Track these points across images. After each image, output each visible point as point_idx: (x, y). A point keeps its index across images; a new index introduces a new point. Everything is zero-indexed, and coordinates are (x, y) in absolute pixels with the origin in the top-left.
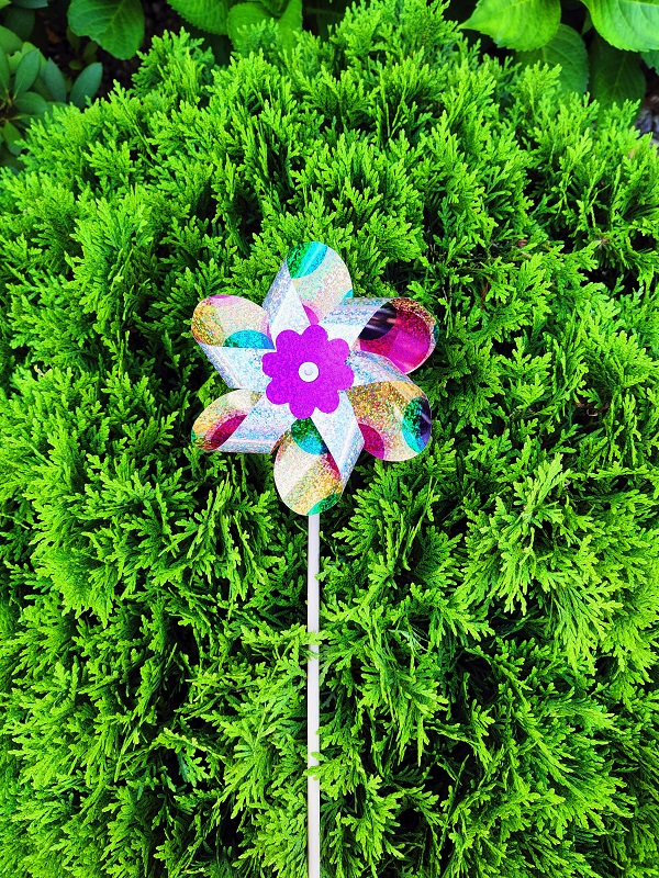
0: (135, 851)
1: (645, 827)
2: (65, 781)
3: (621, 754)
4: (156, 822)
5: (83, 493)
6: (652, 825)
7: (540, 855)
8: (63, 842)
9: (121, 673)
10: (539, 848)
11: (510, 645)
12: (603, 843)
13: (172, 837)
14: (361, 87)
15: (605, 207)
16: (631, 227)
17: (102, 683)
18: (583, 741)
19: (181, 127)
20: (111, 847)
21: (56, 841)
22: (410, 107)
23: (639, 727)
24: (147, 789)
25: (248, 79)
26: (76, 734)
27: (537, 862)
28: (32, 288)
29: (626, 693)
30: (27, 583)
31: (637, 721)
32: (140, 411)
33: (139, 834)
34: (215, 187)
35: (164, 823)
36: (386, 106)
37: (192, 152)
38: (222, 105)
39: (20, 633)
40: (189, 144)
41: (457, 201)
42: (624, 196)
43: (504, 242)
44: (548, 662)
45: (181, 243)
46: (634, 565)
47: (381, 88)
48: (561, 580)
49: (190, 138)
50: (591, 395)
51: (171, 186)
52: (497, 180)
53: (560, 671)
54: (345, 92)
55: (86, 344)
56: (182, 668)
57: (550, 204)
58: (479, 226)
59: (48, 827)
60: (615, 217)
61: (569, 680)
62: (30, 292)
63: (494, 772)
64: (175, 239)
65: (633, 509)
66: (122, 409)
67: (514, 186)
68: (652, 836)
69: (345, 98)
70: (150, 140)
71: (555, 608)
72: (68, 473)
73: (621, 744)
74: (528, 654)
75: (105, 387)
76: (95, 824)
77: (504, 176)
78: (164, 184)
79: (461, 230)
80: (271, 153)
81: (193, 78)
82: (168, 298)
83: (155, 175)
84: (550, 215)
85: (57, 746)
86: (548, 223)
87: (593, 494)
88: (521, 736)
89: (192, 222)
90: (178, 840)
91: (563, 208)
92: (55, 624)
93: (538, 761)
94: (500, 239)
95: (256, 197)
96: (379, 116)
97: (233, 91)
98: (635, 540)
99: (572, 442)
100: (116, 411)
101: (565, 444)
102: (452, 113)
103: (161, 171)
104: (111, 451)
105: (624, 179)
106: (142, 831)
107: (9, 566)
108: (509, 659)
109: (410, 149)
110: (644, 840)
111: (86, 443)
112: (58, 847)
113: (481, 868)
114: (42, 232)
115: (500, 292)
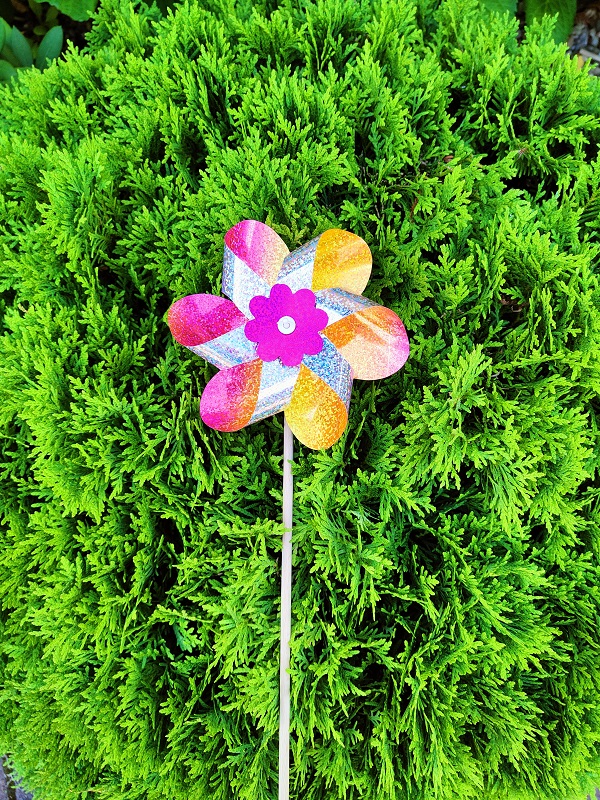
0: (143, 709)
1: (583, 669)
2: (80, 655)
3: (559, 609)
4: (160, 684)
5: (70, 411)
6: (589, 667)
7: (488, 695)
8: (84, 706)
9: (117, 563)
10: (487, 689)
11: (452, 519)
12: (547, 685)
13: (174, 696)
14: (290, 25)
15: (525, 119)
16: (549, 135)
17: (103, 572)
18: (520, 597)
19: (130, 78)
20: (123, 706)
21: (78, 704)
22: (336, 39)
23: (573, 584)
24: (150, 660)
25: (186, 27)
26: (84, 615)
27: (487, 701)
28: (13, 238)
29: (559, 555)
30: (33, 494)
31: (571, 579)
32: (115, 338)
33: (146, 695)
34: (162, 130)
35: (167, 687)
36: (314, 40)
37: (141, 100)
38: (164, 53)
39: (30, 535)
40: (138, 93)
41: (384, 124)
42: (542, 107)
43: (432, 160)
44: (488, 531)
45: (138, 185)
46: (556, 440)
47: (309, 24)
48: (491, 458)
49: (139, 87)
50: (514, 293)
51: (124, 133)
52: (420, 101)
53: (498, 539)
54: (277, 31)
55: (63, 282)
56: (170, 556)
57: (473, 120)
58: (406, 146)
59: (70, 694)
60: (533, 128)
61: (507, 546)
62: (12, 241)
63: (442, 626)
64: (132, 182)
65: (553, 391)
66: (98, 337)
67: (436, 105)
68: (589, 677)
69: (276, 36)
70: (102, 93)
71: (490, 485)
72: (55, 394)
73: (558, 600)
74: (469, 526)
75: (82, 318)
76: (109, 690)
77: (427, 97)
78: (118, 133)
79: (391, 151)
80: (210, 94)
81: (138, 31)
82: (130, 236)
83: (110, 124)
84: (474, 130)
85: (70, 626)
86: (472, 139)
87: (521, 382)
88: (466, 596)
89: (146, 165)
90: (179, 699)
91: (485, 122)
92: (59, 526)
93: (482, 616)
94: (429, 157)
95: (201, 138)
96: (308, 51)
97: (173, 38)
98: (556, 418)
99: (500, 337)
100: (93, 340)
101: (493, 339)
102: (375, 42)
103: (116, 120)
104: (93, 375)
105: (540, 91)
106: (149, 693)
107: (15, 480)
108: (451, 531)
109: (338, 79)
110: (582, 680)
111: (69, 368)
112: (80, 709)
113: (435, 706)
114: (15, 186)
115: (426, 204)
